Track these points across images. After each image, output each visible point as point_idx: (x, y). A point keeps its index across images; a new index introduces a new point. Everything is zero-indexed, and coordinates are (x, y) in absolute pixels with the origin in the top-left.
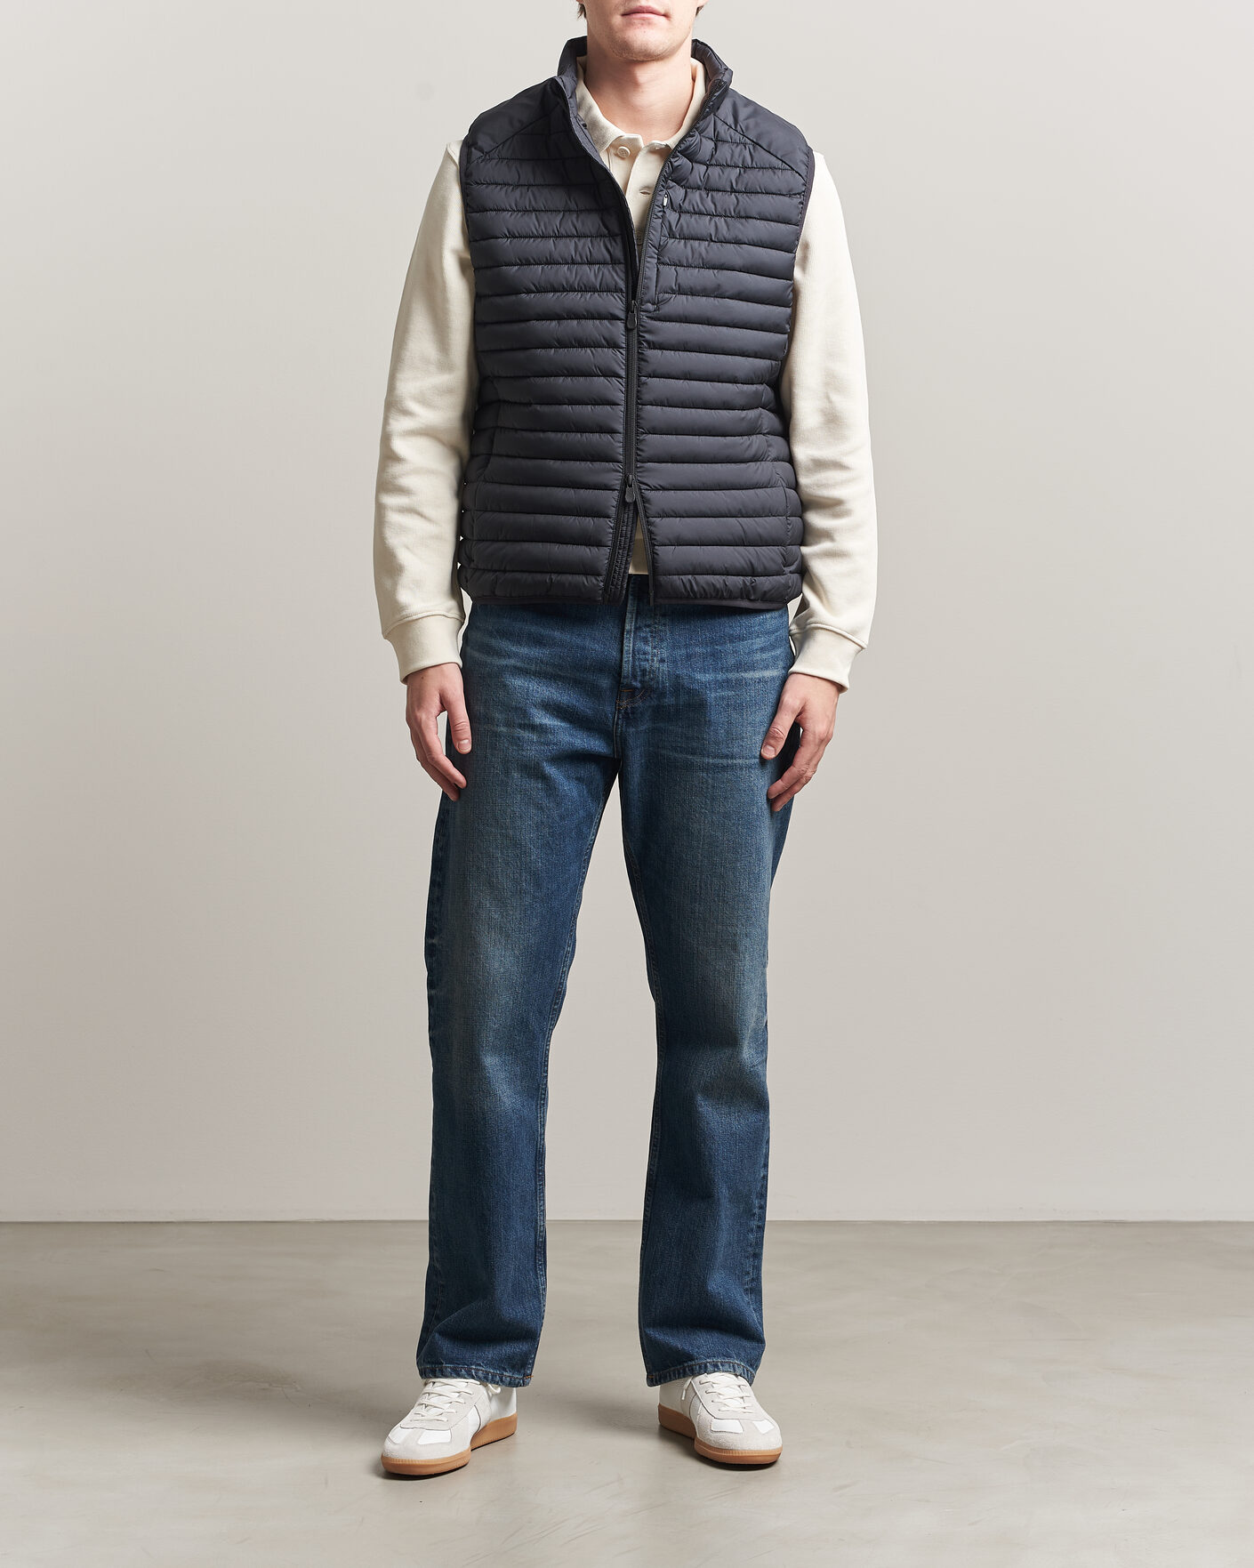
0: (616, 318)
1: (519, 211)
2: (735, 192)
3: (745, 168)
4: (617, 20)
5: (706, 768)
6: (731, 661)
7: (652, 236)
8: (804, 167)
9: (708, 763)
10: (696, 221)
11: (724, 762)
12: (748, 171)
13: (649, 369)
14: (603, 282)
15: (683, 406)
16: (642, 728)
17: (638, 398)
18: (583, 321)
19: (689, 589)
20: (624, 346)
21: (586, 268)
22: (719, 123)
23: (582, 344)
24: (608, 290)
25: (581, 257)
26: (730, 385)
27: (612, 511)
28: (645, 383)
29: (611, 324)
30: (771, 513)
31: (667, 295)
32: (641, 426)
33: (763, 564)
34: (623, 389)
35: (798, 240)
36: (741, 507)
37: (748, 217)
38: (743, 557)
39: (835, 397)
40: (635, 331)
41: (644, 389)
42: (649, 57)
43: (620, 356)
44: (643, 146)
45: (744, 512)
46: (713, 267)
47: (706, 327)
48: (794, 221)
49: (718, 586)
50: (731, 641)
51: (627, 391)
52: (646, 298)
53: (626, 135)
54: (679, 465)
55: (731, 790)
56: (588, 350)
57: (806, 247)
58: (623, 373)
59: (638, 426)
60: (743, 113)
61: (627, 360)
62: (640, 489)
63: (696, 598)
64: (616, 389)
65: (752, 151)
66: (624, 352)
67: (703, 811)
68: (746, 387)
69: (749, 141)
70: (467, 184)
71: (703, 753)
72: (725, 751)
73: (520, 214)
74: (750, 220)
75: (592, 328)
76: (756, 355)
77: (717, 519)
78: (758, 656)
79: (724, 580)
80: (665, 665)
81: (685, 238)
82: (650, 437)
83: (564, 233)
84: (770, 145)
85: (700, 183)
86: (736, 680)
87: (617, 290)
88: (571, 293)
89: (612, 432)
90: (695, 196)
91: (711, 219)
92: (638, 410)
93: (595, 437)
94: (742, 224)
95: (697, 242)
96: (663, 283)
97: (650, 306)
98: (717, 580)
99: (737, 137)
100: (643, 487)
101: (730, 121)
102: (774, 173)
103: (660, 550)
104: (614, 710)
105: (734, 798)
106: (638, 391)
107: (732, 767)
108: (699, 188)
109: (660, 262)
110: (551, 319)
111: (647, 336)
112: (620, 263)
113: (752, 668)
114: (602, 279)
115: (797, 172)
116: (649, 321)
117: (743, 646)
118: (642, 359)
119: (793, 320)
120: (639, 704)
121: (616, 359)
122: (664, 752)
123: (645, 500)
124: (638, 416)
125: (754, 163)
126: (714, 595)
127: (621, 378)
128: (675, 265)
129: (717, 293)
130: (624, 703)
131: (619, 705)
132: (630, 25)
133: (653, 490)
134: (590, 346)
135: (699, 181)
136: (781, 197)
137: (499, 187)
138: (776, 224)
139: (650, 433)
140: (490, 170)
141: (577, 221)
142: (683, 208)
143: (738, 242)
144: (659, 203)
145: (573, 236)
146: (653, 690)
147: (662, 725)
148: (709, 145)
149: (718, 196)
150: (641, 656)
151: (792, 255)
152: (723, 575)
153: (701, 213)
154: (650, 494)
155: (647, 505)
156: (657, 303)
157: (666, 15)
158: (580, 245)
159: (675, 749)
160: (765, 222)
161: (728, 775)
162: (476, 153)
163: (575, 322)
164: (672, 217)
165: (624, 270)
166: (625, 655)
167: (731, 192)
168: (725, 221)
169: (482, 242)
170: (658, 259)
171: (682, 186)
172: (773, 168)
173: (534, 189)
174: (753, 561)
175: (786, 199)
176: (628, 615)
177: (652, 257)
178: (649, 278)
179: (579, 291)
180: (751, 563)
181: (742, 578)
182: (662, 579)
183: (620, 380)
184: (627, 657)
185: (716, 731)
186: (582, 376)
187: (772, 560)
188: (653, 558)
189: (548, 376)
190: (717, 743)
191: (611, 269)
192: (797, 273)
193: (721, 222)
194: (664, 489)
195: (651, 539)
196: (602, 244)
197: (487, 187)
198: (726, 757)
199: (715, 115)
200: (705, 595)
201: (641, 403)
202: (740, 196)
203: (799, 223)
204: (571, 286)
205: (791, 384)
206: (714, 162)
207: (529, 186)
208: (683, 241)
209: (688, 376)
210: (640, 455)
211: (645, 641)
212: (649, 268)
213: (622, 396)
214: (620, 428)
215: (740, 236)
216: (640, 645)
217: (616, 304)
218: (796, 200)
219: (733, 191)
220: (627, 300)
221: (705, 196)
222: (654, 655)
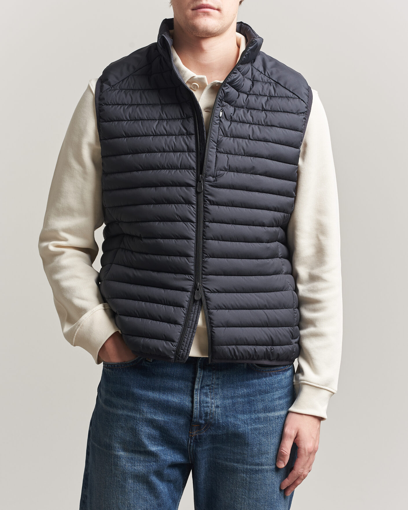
0: (191, 186)
1: (131, 120)
2: (265, 110)
3: (271, 97)
4: (189, 12)
5: (246, 471)
6: (260, 406)
7: (212, 135)
8: (306, 97)
9: (247, 468)
10: (241, 127)
11: (257, 468)
12: (273, 99)
13: (210, 217)
14: (183, 162)
15: (232, 240)
16: (205, 447)
17: (204, 235)
18: (170, 188)
19: (233, 354)
20: (195, 202)
21: (172, 154)
22: (255, 70)
23: (169, 201)
24: (186, 168)
25: (169, 148)
26: (260, 227)
27: (186, 304)
28: (208, 226)
29: (186, 189)
30: (284, 307)
31: (222, 172)
32: (205, 252)
33: (279, 339)
34: (194, 230)
35: (302, 141)
36: (266, 303)
37: (272, 126)
38: (267, 335)
39: (322, 238)
40: (202, 193)
41: (207, 230)
42: (209, 35)
43: (193, 209)
44: (207, 84)
45: (268, 306)
46: (251, 156)
47: (246, 192)
48: (300, 129)
49: (251, 352)
50: (260, 394)
51: (197, 230)
52: (209, 173)
53: (197, 76)
54: (229, 277)
55: (261, 485)
56: (173, 206)
57: (306, 145)
58: (194, 220)
59: (203, 252)
60: (269, 64)
61: (197, 212)
62: (204, 292)
63: (237, 359)
64: (190, 230)
65: (275, 86)
66: (195, 207)
67: (243, 497)
68: (269, 229)
69: (273, 81)
70: (100, 104)
71: (244, 462)
72: (257, 461)
73: (132, 122)
74: (274, 128)
75: (176, 192)
76: (276, 210)
77: (251, 311)
78: (277, 402)
79: (255, 349)
80: (219, 409)
81: (233, 137)
82: (210, 260)
83: (159, 133)
84: (285, 83)
85: (243, 104)
86: (264, 418)
87: (190, 168)
88: (163, 171)
89: (187, 256)
90: (241, 112)
91: (250, 126)
92: (204, 242)
93: (177, 259)
94: (269, 130)
95: (241, 140)
96: (219, 165)
97: (211, 179)
98: (250, 348)
99: (266, 79)
100: (206, 290)
101: (261, 69)
102: (289, 100)
103: (216, 330)
104: (188, 437)
105: (262, 489)
106: (204, 231)
107: (261, 471)
108: (242, 107)
109: (218, 151)
110: (151, 186)
111: (210, 197)
112: (193, 152)
113: (274, 410)
114: (182, 160)
115: (302, 100)
116: (210, 187)
117: (267, 397)
118: (206, 210)
119: (296, 189)
120: (203, 433)
121: (190, 211)
122: (219, 461)
123: (207, 299)
124: (203, 246)
125: (276, 94)
126: (248, 357)
127: (193, 222)
128: (227, 153)
129: (252, 171)
130: (194, 433)
131: (191, 434)
132: (197, 15)
133: (212, 292)
134: (174, 203)
135: (243, 103)
136: (293, 114)
137: (120, 106)
138: (289, 130)
139: (211, 257)
140: (114, 96)
141: (167, 125)
142: (233, 118)
143: (266, 141)
144: (217, 115)
145: (164, 135)
146: (212, 425)
147: (218, 445)
148: (249, 83)
149: (254, 112)
150: (205, 405)
151: (298, 150)
152: (254, 345)
153: (244, 122)
154: (209, 295)
155: (208, 302)
156: (215, 176)
157: (218, 10)
158: (168, 140)
159: (226, 460)
160: (283, 129)
161: (259, 476)
162: (106, 86)
163: (165, 189)
164: (226, 124)
165: (195, 155)
166: (195, 405)
167: (262, 111)
168: (259, 127)
169: (109, 140)
170: (217, 149)
171: (232, 106)
172: (288, 97)
173: (141, 107)
174: (273, 337)
175: (296, 116)
176: (197, 380)
177: (213, 148)
178: (211, 161)
179: (167, 169)
180: (271, 337)
181: (265, 347)
182: (217, 348)
183: (192, 224)
184: (196, 406)
185: (252, 449)
186: (170, 221)
187: (284, 335)
188: (212, 335)
189: (149, 222)
190: (252, 456)
191: (187, 155)
192: (300, 162)
193: (256, 128)
194: (218, 292)
195: (211, 323)
196: (182, 140)
197: (112, 107)
198: (258, 464)
199: (252, 65)
200: (243, 358)
201: (205, 238)
202: (268, 113)
203: (302, 130)
204: (163, 166)
205: (294, 228)
206: (251, 92)
207: (138, 105)
208: (232, 139)
209: (234, 222)
210: (204, 271)
211: (206, 395)
212: (211, 154)
213: (194, 234)
214: (192, 253)
215: (268, 137)
216: (203, 398)
217: (190, 177)
218: (302, 117)
219: (264, 110)
220: (197, 175)
221: (246, 112)
222: (212, 403)
